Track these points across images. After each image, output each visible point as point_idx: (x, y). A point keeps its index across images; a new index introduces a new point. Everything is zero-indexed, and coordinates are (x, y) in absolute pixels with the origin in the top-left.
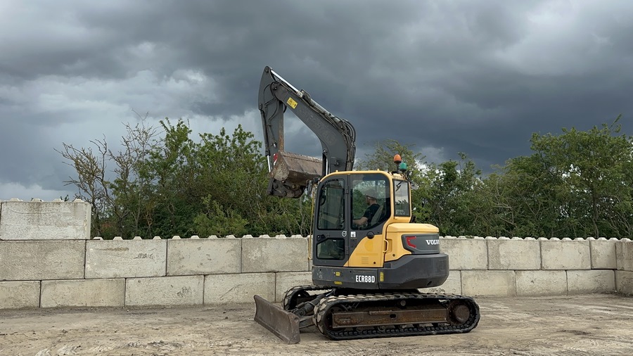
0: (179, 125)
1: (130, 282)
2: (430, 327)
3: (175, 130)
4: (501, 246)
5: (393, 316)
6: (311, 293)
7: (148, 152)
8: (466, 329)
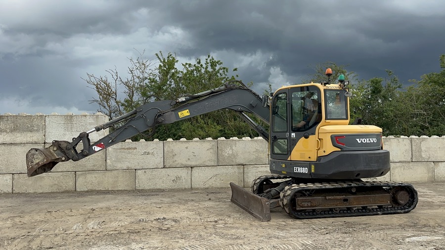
0: (168, 57)
1: (139, 172)
2: (376, 209)
3: (166, 61)
4: (422, 143)
5: (346, 200)
6: (274, 181)
7: (146, 78)
8: (406, 210)
